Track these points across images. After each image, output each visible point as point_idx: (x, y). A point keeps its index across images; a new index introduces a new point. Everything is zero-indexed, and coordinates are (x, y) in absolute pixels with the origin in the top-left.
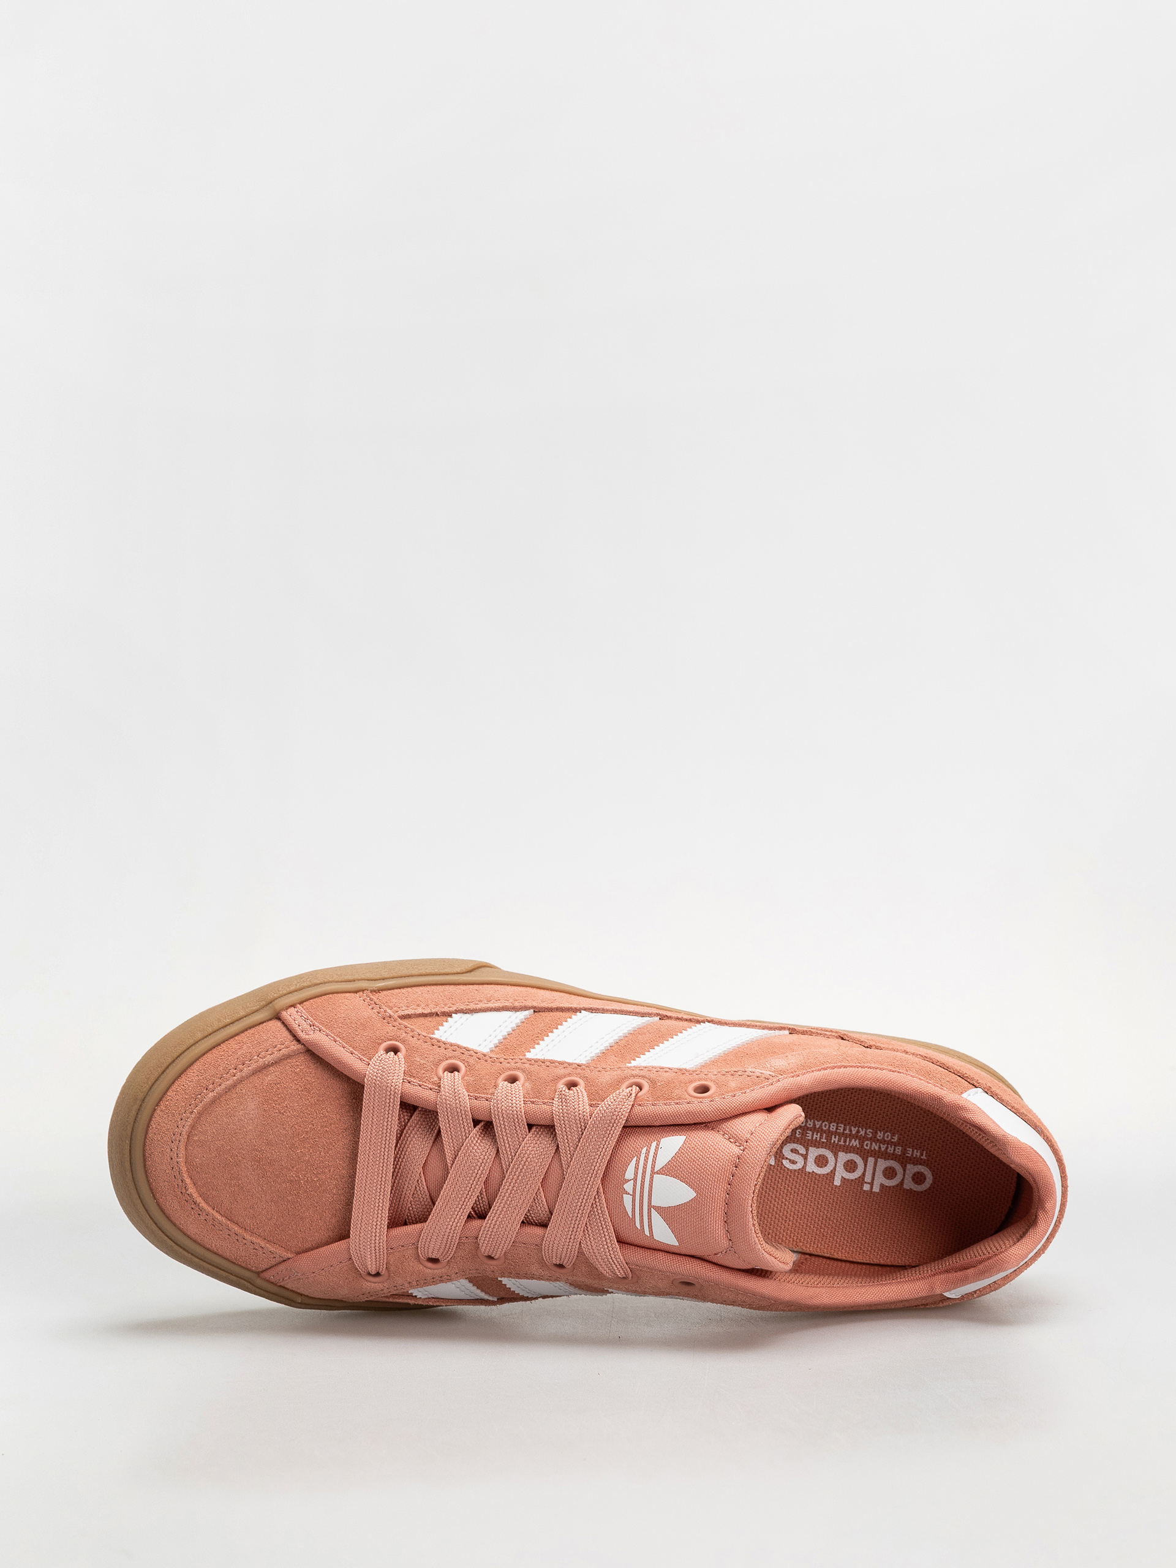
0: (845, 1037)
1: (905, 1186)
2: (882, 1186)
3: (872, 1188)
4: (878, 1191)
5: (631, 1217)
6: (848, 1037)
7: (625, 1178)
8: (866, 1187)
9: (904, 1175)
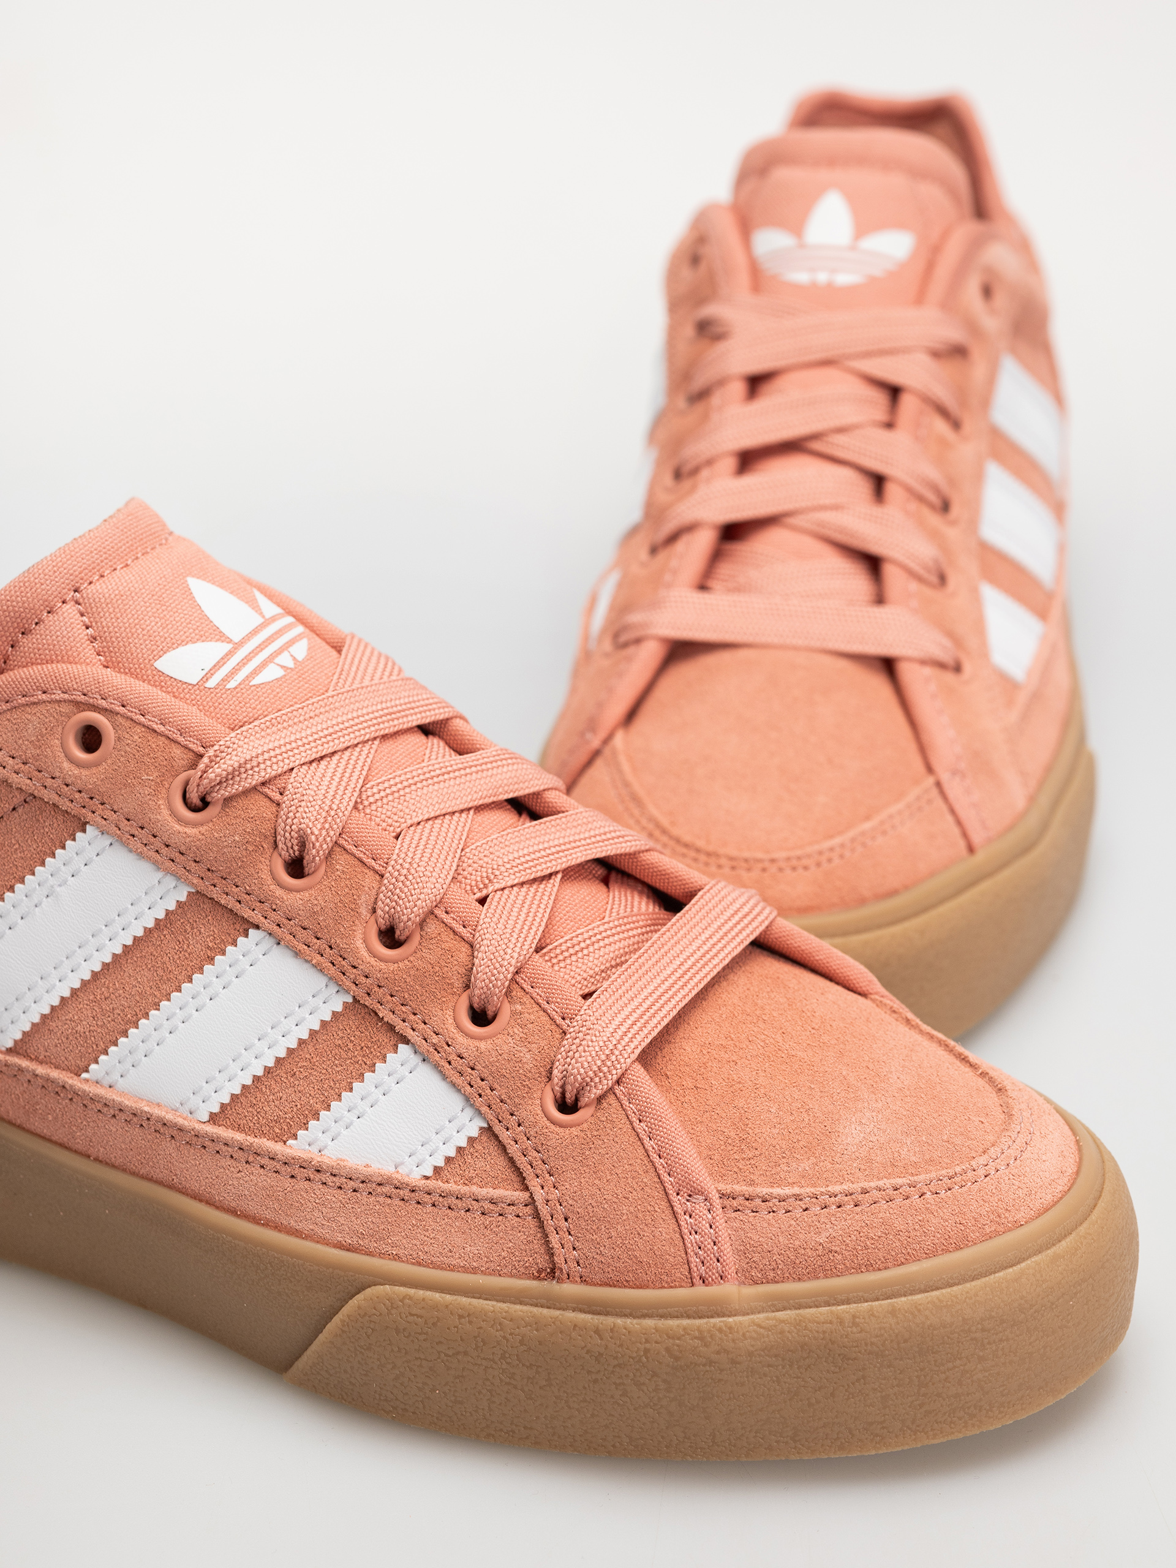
5: (305, 639)
7: (283, 673)
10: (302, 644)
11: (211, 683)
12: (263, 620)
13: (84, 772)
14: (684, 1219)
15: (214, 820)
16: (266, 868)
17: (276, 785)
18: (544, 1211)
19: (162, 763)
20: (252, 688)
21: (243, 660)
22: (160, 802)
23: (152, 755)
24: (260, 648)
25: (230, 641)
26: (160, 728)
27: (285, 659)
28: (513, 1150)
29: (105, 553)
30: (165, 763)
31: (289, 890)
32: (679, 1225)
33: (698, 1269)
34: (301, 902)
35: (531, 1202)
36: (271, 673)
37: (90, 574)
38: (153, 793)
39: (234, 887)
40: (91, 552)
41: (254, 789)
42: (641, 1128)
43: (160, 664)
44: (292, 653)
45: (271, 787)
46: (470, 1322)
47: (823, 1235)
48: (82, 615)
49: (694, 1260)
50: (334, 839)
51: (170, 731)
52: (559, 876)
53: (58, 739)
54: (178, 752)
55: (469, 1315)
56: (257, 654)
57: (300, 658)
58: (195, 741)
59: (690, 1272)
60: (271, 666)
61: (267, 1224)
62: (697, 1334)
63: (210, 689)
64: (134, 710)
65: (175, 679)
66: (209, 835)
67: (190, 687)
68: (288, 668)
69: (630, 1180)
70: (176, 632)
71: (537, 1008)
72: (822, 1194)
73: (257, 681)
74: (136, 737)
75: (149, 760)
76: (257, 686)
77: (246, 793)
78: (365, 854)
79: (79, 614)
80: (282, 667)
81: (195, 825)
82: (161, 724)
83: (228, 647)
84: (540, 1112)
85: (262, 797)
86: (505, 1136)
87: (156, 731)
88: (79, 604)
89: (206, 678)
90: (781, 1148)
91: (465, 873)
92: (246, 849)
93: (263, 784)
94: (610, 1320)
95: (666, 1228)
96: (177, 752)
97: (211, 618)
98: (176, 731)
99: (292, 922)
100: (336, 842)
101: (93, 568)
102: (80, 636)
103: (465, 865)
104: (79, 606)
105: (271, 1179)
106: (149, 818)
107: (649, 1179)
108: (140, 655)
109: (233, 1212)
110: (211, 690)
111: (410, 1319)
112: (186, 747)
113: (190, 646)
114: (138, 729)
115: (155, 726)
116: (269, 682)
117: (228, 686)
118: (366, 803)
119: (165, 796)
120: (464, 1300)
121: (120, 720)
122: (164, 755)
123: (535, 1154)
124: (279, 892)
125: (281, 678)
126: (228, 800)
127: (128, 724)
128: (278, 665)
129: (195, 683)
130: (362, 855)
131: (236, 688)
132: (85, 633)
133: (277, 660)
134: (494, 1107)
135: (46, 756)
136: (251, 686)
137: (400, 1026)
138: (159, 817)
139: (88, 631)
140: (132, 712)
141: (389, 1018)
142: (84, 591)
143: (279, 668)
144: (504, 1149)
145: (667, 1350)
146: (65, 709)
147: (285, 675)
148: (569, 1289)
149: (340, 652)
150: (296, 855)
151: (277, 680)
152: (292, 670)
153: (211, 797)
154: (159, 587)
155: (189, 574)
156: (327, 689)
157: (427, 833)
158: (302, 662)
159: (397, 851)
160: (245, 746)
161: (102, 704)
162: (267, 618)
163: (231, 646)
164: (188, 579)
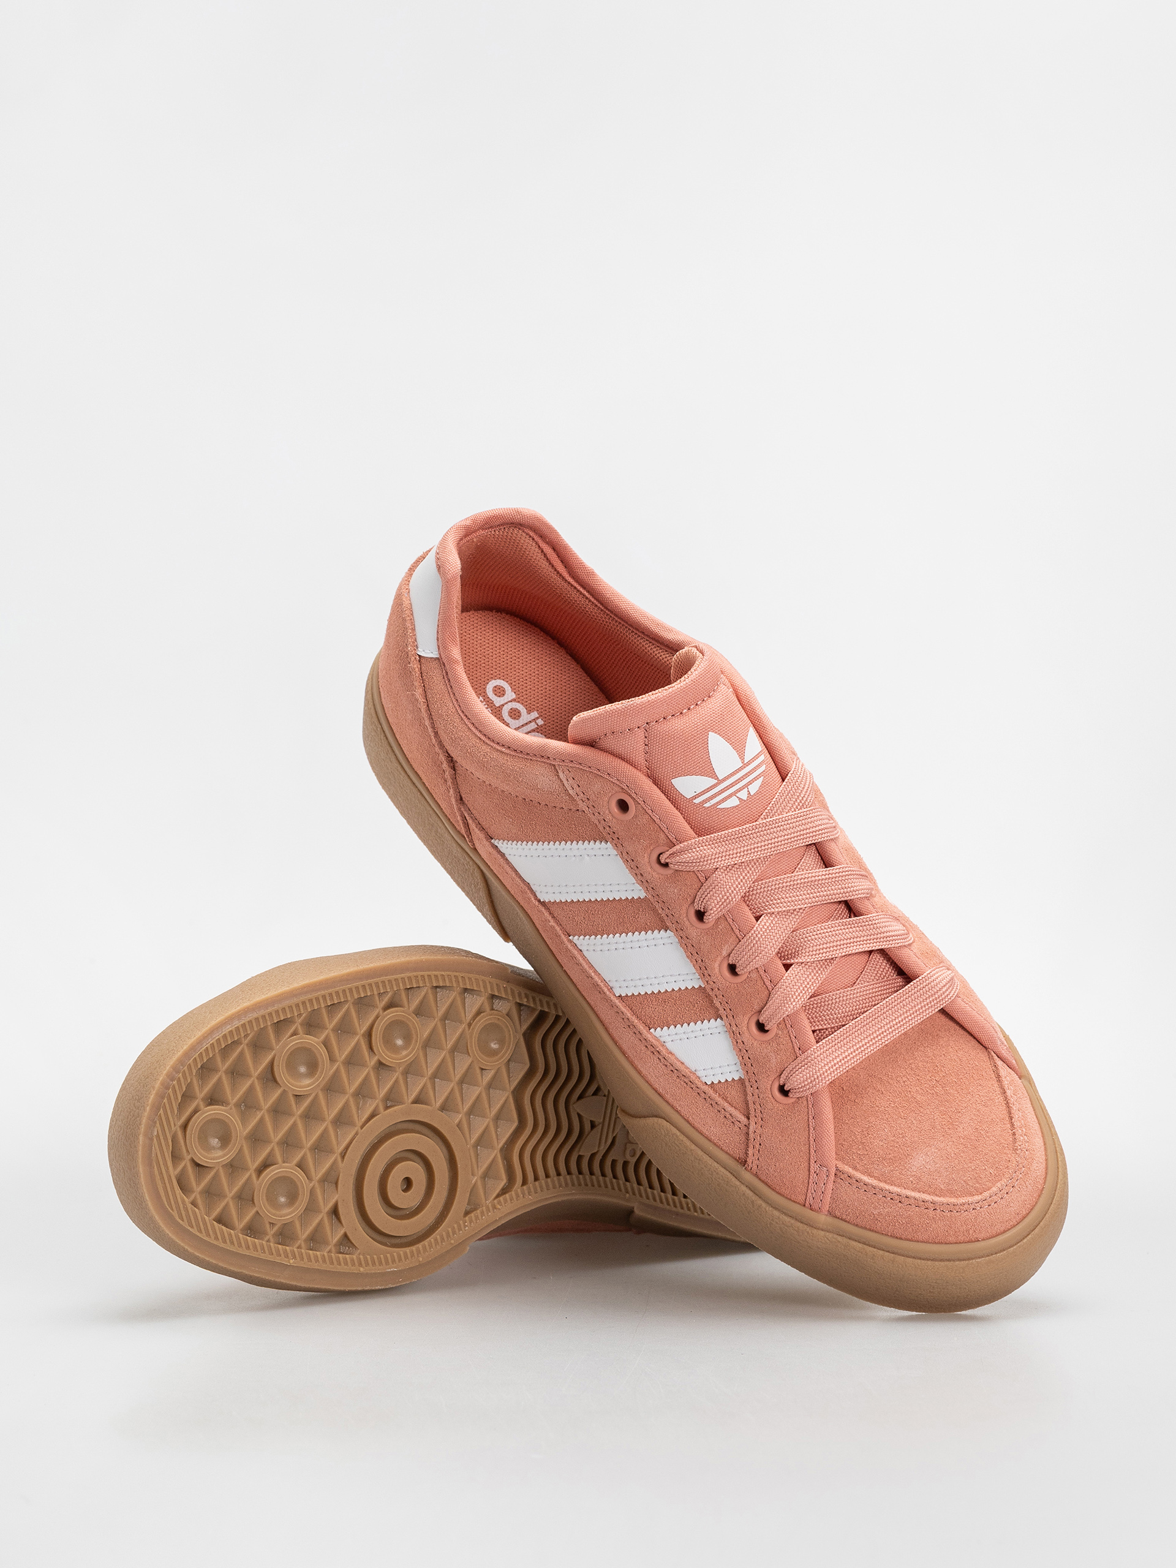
0: (459, 798)
1: (514, 696)
2: (529, 712)
3: (538, 718)
4: (536, 712)
5: (762, 777)
6: (457, 795)
7: (739, 803)
8: (540, 722)
9: (506, 703)
10: (761, 779)
11: (697, 801)
12: (742, 765)
13: (615, 821)
14: (813, 1176)
16: (685, 908)
17: (705, 874)
18: (751, 1136)
19: (653, 837)
20: (717, 810)
21: (719, 791)
22: (646, 853)
23: (650, 831)
24: (732, 785)
25: (717, 778)
26: (658, 821)
27: (743, 794)
28: (750, 1098)
30: (655, 839)
31: (693, 924)
32: (809, 1178)
33: (810, 1200)
34: (696, 934)
35: (747, 1126)
36: (733, 802)
37: (658, 717)
38: (644, 849)
39: (667, 909)
40: (663, 703)
41: (694, 872)
42: (812, 1122)
43: (673, 781)
44: (749, 790)
45: (702, 874)
46: (699, 1164)
47: (877, 1211)
49: (809, 1194)
51: (663, 826)
53: (608, 799)
54: (664, 838)
55: (700, 1160)
56: (728, 789)
57: (752, 794)
58: (673, 836)
59: (805, 1199)
60: (734, 798)
61: (627, 1058)
62: (796, 1229)
63: (695, 804)
64: (648, 807)
65: (679, 793)
66: (663, 882)
67: (685, 799)
69: (795, 1145)
70: (689, 766)
71: (788, 1038)
72: (886, 1190)
73: (722, 806)
74: (644, 820)
75: (646, 833)
79: (644, 737)
80: (740, 799)
81: (658, 872)
83: (714, 782)
84: (769, 1088)
85: (696, 878)
86: (749, 1090)
87: (655, 823)
88: (646, 731)
89: (695, 797)
90: (879, 1155)
92: (678, 897)
93: (699, 872)
94: (760, 1202)
95: (802, 1175)
97: (712, 762)
100: (723, 915)
101: (661, 714)
102: (640, 750)
105: (637, 1042)
106: (638, 859)
107: (804, 1149)
108: (666, 773)
109: (616, 1043)
111: (673, 1144)
112: (667, 836)
113: (693, 776)
114: (647, 817)
115: (656, 819)
117: (704, 805)
118: (752, 893)
119: (650, 851)
120: (700, 1152)
121: (640, 808)
122: (656, 835)
123: (759, 1107)
124: (687, 922)
125: (737, 806)
127: (643, 811)
128: (738, 797)
129: (688, 798)
130: (734, 927)
131: (708, 808)
132: (643, 748)
133: (738, 795)
134: (749, 1074)
135: (600, 803)
137: (721, 1012)
138: (643, 859)
139: (645, 747)
141: (718, 1005)
142: (652, 726)
143: (737, 799)
144: (746, 1095)
145: (780, 1228)
146: (616, 788)
147: (739, 805)
148: (747, 1176)
149: (783, 780)
150: (702, 910)
151: (734, 807)
152: (745, 801)
153: (670, 866)
154: (693, 733)
155: (712, 729)
156: (759, 816)
157: (776, 919)
158: (753, 796)
159: (755, 928)
160: (698, 849)
161: (634, 796)
162: (745, 763)
163: (717, 781)
164: (710, 733)
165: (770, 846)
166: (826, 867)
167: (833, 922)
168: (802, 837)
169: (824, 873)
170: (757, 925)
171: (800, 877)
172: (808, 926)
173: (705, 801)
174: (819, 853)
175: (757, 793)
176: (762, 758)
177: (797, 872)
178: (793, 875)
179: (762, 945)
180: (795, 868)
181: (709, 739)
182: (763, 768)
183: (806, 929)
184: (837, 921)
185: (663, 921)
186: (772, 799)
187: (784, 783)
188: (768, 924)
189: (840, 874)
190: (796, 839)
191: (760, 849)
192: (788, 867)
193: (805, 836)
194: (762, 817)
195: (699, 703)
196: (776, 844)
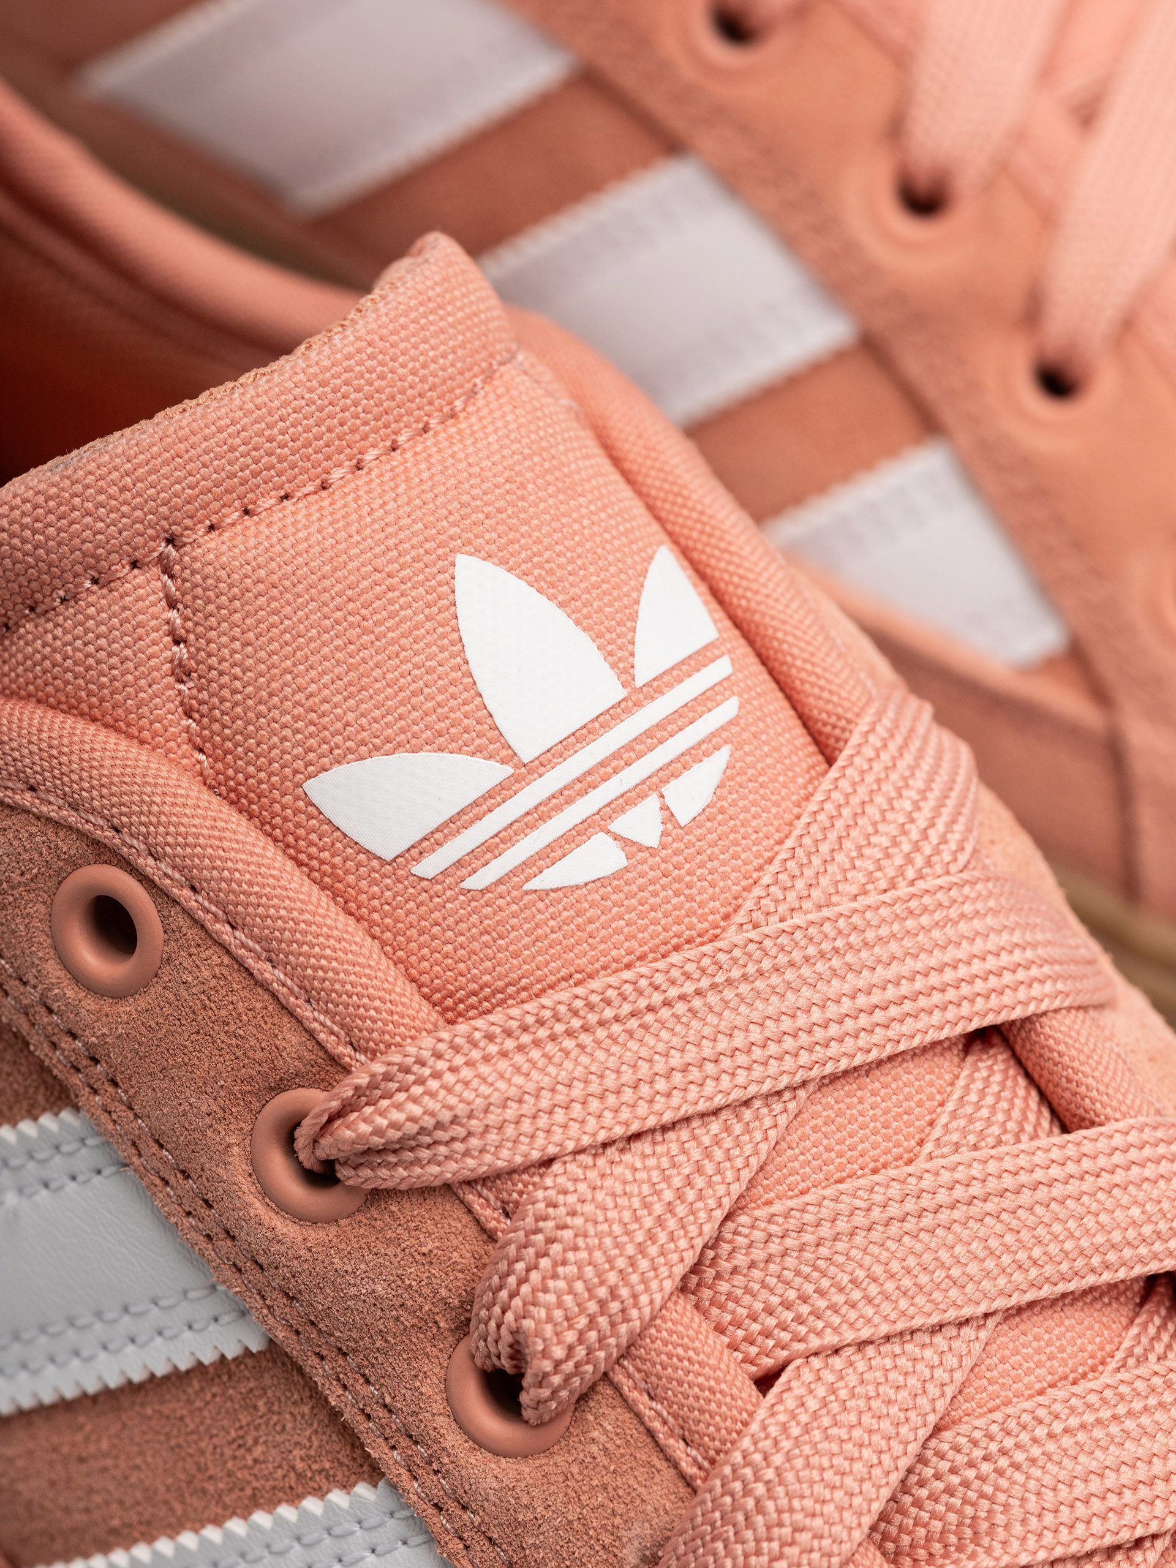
5: (726, 748)
7: (624, 863)
10: (721, 758)
11: (428, 867)
12: (622, 693)
13: (90, 1003)
15: (343, 1222)
16: (437, 1370)
17: (499, 1191)
19: (251, 1053)
20: (527, 898)
21: (528, 813)
22: (232, 1139)
23: (232, 1028)
24: (585, 784)
25: (510, 756)
27: (642, 824)
29: (270, 454)
30: (259, 1055)
31: (479, 1442)
34: (495, 1485)
36: (591, 861)
37: (216, 505)
38: (220, 1114)
39: (361, 1381)
40: (232, 449)
41: (447, 1187)
43: (320, 789)
44: (669, 801)
45: (485, 1192)
48: (172, 605)
50: (602, 1367)
51: (284, 985)
52: (1161, 1544)
53: (44, 903)
54: (294, 1040)
56: (569, 801)
57: (683, 819)
58: (336, 1028)
60: (599, 841)
63: (422, 879)
64: (213, 908)
65: (345, 835)
66: (321, 1257)
67: (375, 863)
68: (641, 848)
70: (377, 713)
73: (547, 879)
74: (206, 973)
75: (223, 1037)
76: (542, 895)
77: (426, 1192)
78: (665, 1422)
79: (164, 603)
80: (627, 844)
81: (299, 1217)
82: (270, 960)
83: (495, 772)
85: (459, 1212)
87: (251, 974)
88: (172, 577)
89: (420, 849)
91: (923, 1493)
92: (397, 1319)
93: (469, 1183)
96: (291, 1040)
97: (481, 687)
98: (296, 989)
99: (467, 1516)
100: (605, 1374)
101: (228, 491)
102: (154, 662)
103: (929, 1472)
104: (169, 582)
106: (202, 1165)
108: (279, 751)
110: (425, 884)
112: (311, 1034)
113: (403, 758)
114: (215, 956)
115: (250, 962)
116: (578, 887)
117: (467, 884)
118: (725, 1266)
119: (247, 1128)
121: (182, 921)
122: (260, 1036)
124: (453, 1439)
125: (616, 876)
126: (377, 1196)
127: (193, 934)
128: (617, 838)
129: (389, 856)
130: (657, 1425)
131: (487, 890)
132: (168, 654)
133: (616, 826)
135: (14, 932)
136: (527, 893)
138: (220, 1171)
139: (175, 649)
140: (208, 911)
142: (188, 548)
143: (614, 846)
146: (68, 846)
147: (627, 869)
149: (830, 761)
150: (506, 1364)
151: (601, 882)
152: (652, 852)
153: (343, 1173)
154: (380, 562)
155: (469, 542)
156: (726, 917)
157: (852, 1379)
158: (688, 830)
159: (754, 1427)
160: (450, 1078)
161: (147, 864)
162: (639, 683)
163: (508, 770)
164: (461, 560)
165: (789, 1043)
166: (1065, 1129)
167: (1124, 1375)
168: (937, 998)
169: (1055, 1154)
170: (762, 1413)
171: (945, 1177)
172: (1007, 1403)
173: (466, 864)
174: (1028, 1076)
175: (707, 816)
176: (721, 669)
177: (930, 1157)
178: (910, 1169)
179: (796, 1503)
180: (921, 1143)
181: (457, 583)
182: (729, 709)
183: (998, 1416)
184: (1142, 1371)
185: (355, 1442)
186: (780, 842)
187: (833, 773)
188: (812, 1404)
189: (1133, 1154)
190: (908, 1006)
191: (742, 1059)
192: (886, 1138)
193: (951, 994)
194: (740, 917)
195: (401, 439)
196: (819, 1034)
